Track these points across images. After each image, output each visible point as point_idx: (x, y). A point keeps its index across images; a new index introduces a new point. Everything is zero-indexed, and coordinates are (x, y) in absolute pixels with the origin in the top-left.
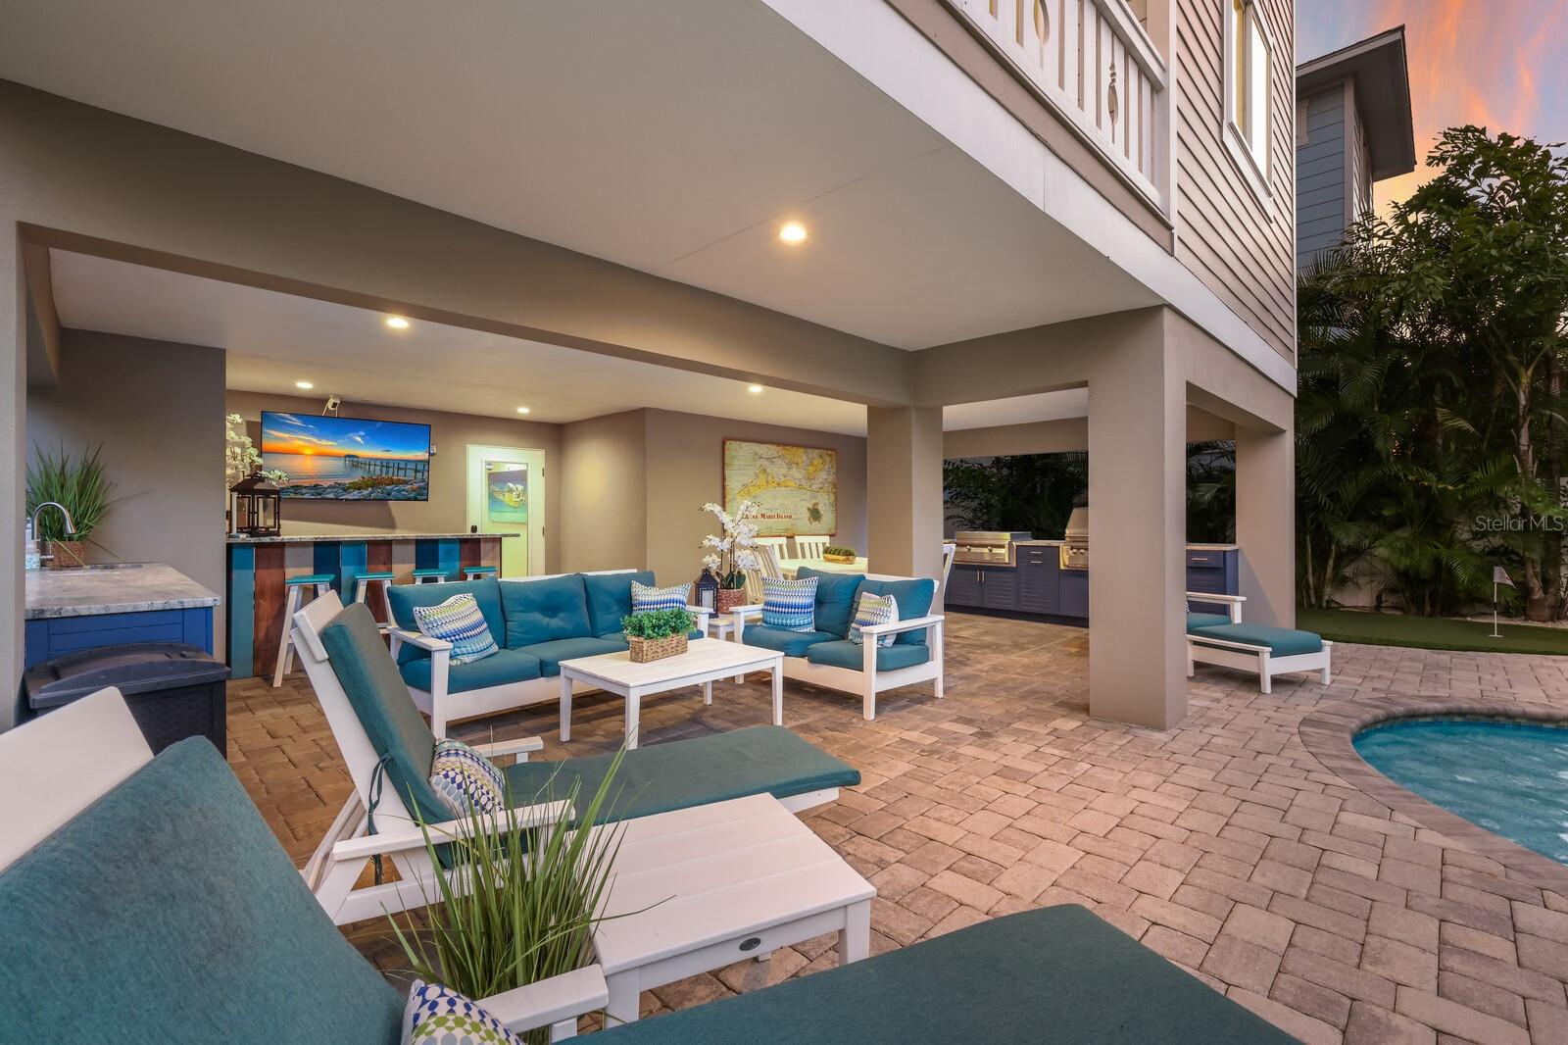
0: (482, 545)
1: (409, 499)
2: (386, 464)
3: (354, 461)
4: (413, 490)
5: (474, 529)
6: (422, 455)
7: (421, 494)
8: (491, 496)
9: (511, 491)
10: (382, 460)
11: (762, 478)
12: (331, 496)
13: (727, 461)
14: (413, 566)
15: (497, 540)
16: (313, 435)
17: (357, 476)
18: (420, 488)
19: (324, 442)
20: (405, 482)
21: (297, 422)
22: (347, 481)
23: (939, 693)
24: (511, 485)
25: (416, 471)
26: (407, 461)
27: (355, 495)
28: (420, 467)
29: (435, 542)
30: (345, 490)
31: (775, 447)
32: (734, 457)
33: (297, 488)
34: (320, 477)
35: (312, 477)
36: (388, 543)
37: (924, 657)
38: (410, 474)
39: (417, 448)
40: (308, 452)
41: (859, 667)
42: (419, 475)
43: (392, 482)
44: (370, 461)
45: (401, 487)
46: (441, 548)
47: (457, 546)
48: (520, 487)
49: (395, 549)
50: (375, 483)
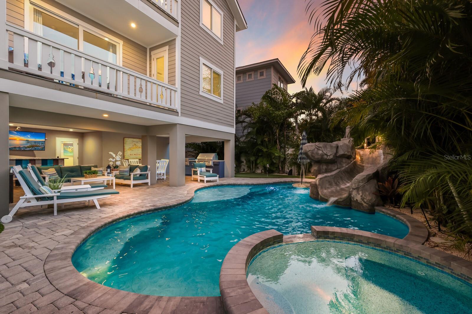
0: (59, 161)
1: (40, 150)
2: (35, 142)
3: (28, 141)
4: (41, 148)
5: (58, 157)
6: (43, 140)
7: (43, 149)
8: (64, 149)
9: (70, 148)
10: (34, 141)
11: (135, 146)
12: (23, 149)
13: (125, 142)
14: (41, 165)
15: (63, 160)
16: (19, 136)
17: (29, 145)
18: (43, 147)
19: (21, 137)
20: (40, 146)
21: (15, 133)
22: (26, 146)
23: (149, 184)
24: (70, 147)
25: (42, 144)
26: (40, 141)
27: (28, 149)
28: (43, 143)
29: (47, 160)
30: (26, 148)
31: (138, 139)
32: (127, 142)
33: (15, 147)
34: (20, 145)
35: (18, 145)
36: (35, 160)
37: (147, 178)
38: (41, 144)
39: (43, 138)
40: (18, 139)
41: (130, 179)
42: (43, 145)
43: (36, 146)
44: (31, 141)
45: (39, 147)
46: (48, 161)
47: (52, 161)
48: (72, 147)
49: (36, 161)
50: (33, 146)
